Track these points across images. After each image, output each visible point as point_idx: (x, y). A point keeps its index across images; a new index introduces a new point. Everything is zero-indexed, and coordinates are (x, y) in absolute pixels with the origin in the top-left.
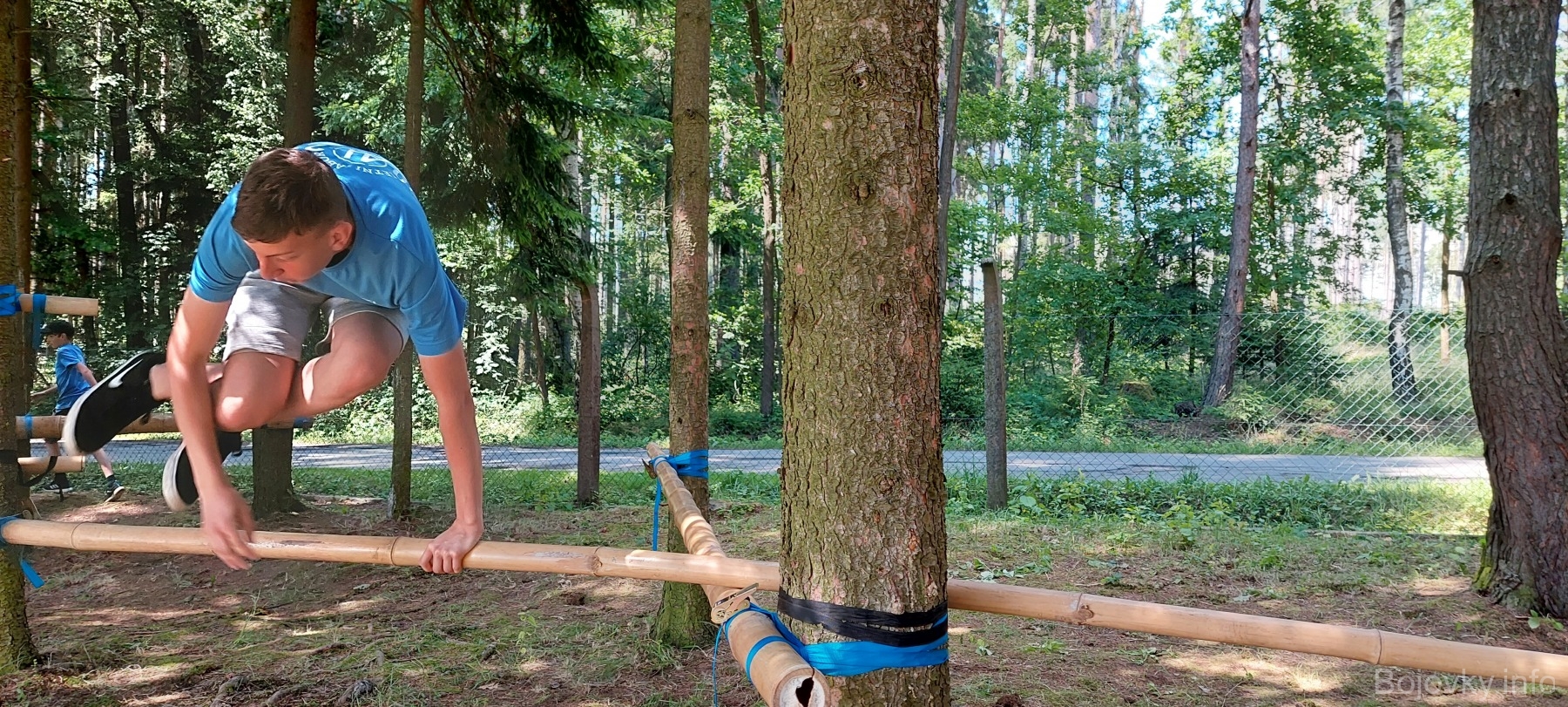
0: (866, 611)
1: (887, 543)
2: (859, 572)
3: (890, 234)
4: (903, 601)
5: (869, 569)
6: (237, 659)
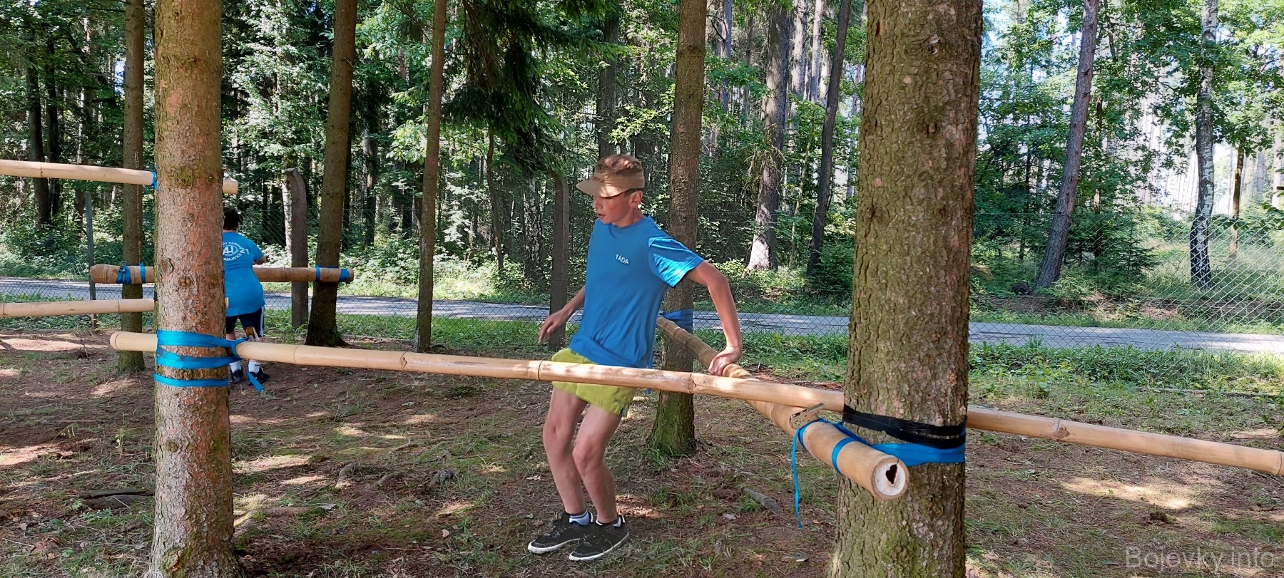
0: (917, 423)
1: (934, 377)
2: (914, 396)
3: (948, 159)
4: (943, 417)
5: (921, 394)
6: (340, 452)
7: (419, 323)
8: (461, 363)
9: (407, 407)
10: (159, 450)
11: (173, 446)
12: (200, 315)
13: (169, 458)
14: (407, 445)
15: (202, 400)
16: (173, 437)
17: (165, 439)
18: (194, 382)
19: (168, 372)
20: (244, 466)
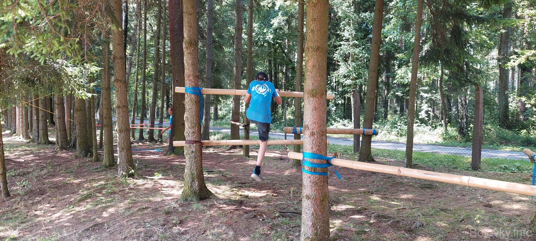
6: (372, 207)
7: (407, 154)
8: (427, 174)
9: (401, 191)
10: (303, 198)
11: (308, 197)
12: (318, 147)
13: (306, 202)
14: (401, 208)
15: (318, 180)
16: (308, 194)
17: (305, 194)
18: (315, 173)
19: (306, 168)
20: (334, 208)
